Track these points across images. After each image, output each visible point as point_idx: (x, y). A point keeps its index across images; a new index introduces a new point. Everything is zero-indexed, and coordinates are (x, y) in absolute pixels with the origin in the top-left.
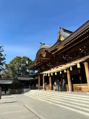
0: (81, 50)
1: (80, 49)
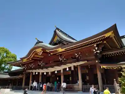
0: (77, 56)
1: (76, 54)
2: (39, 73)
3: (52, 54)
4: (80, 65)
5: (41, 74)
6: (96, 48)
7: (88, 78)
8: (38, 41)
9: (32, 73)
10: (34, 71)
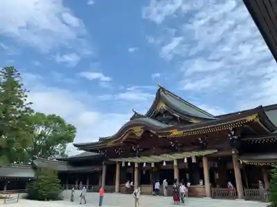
0: (201, 141)
1: (200, 139)
2: (133, 164)
3: (160, 136)
4: (206, 156)
5: (136, 166)
6: (233, 133)
7: (217, 176)
8: (136, 113)
9: (121, 163)
10: (124, 160)
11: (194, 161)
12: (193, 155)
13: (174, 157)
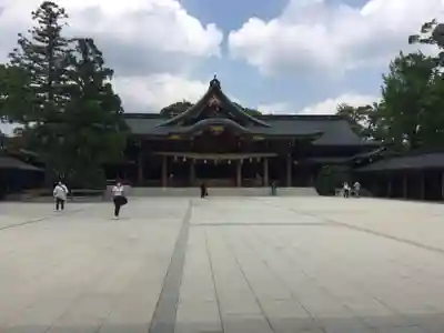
2: (189, 160)
4: (267, 157)
11: (259, 160)
12: (258, 156)
13: (241, 157)
